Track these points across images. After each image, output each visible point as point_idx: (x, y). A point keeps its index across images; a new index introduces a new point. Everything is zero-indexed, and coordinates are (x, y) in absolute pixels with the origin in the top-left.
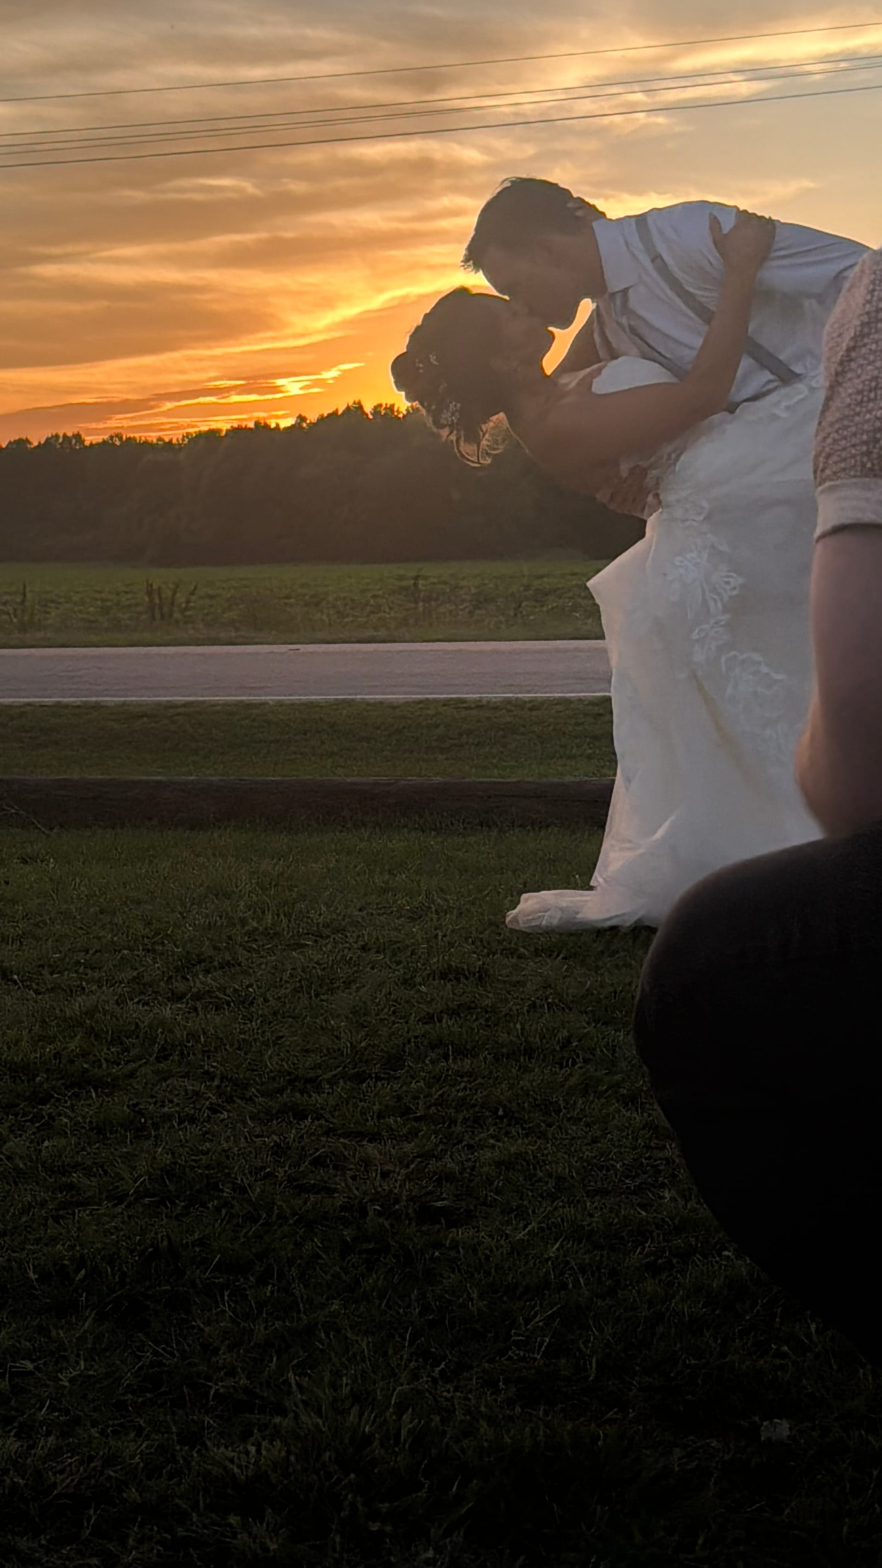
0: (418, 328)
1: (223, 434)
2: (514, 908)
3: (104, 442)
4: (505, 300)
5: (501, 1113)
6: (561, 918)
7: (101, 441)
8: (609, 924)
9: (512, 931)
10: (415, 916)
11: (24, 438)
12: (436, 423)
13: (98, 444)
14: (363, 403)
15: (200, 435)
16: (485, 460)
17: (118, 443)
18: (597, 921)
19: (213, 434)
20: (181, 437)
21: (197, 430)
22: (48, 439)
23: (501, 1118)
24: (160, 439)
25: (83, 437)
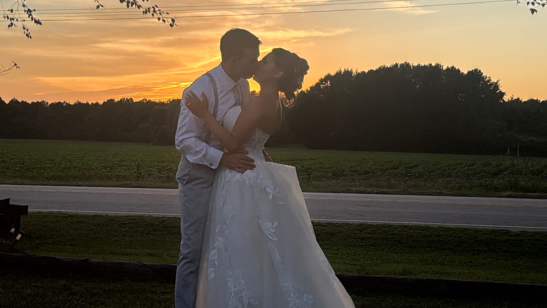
3: (140, 101)
11: (113, 99)
15: (174, 100)
17: (145, 102)
20: (167, 101)
22: (121, 100)
24: (160, 101)
25: (133, 99)
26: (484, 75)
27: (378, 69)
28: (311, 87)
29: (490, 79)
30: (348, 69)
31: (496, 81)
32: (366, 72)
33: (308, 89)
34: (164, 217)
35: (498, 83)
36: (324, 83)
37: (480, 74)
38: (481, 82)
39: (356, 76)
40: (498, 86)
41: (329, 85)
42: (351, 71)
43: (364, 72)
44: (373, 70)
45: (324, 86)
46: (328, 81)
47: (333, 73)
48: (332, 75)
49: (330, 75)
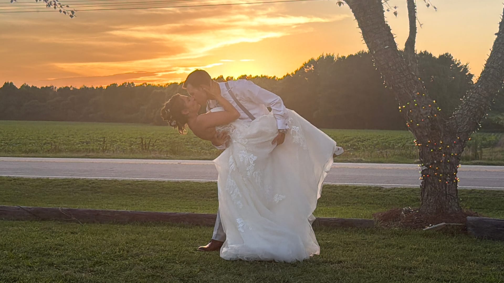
1: (179, 84)
7: (140, 85)
11: (115, 83)
14: (223, 76)
15: (171, 84)
17: (145, 86)
19: (176, 84)
20: (165, 85)
22: (123, 84)
24: (159, 85)
25: (134, 83)
26: (453, 58)
27: (357, 54)
28: (296, 71)
29: (460, 62)
30: (330, 54)
31: (465, 64)
32: (346, 57)
33: (293, 73)
34: (97, 180)
35: (467, 66)
36: (308, 67)
37: (450, 57)
38: (451, 65)
39: (337, 61)
40: (467, 69)
41: (313, 69)
42: (333, 56)
43: (344, 57)
44: (353, 55)
45: (308, 69)
46: (312, 65)
47: (316, 58)
48: (315, 60)
49: (313, 59)
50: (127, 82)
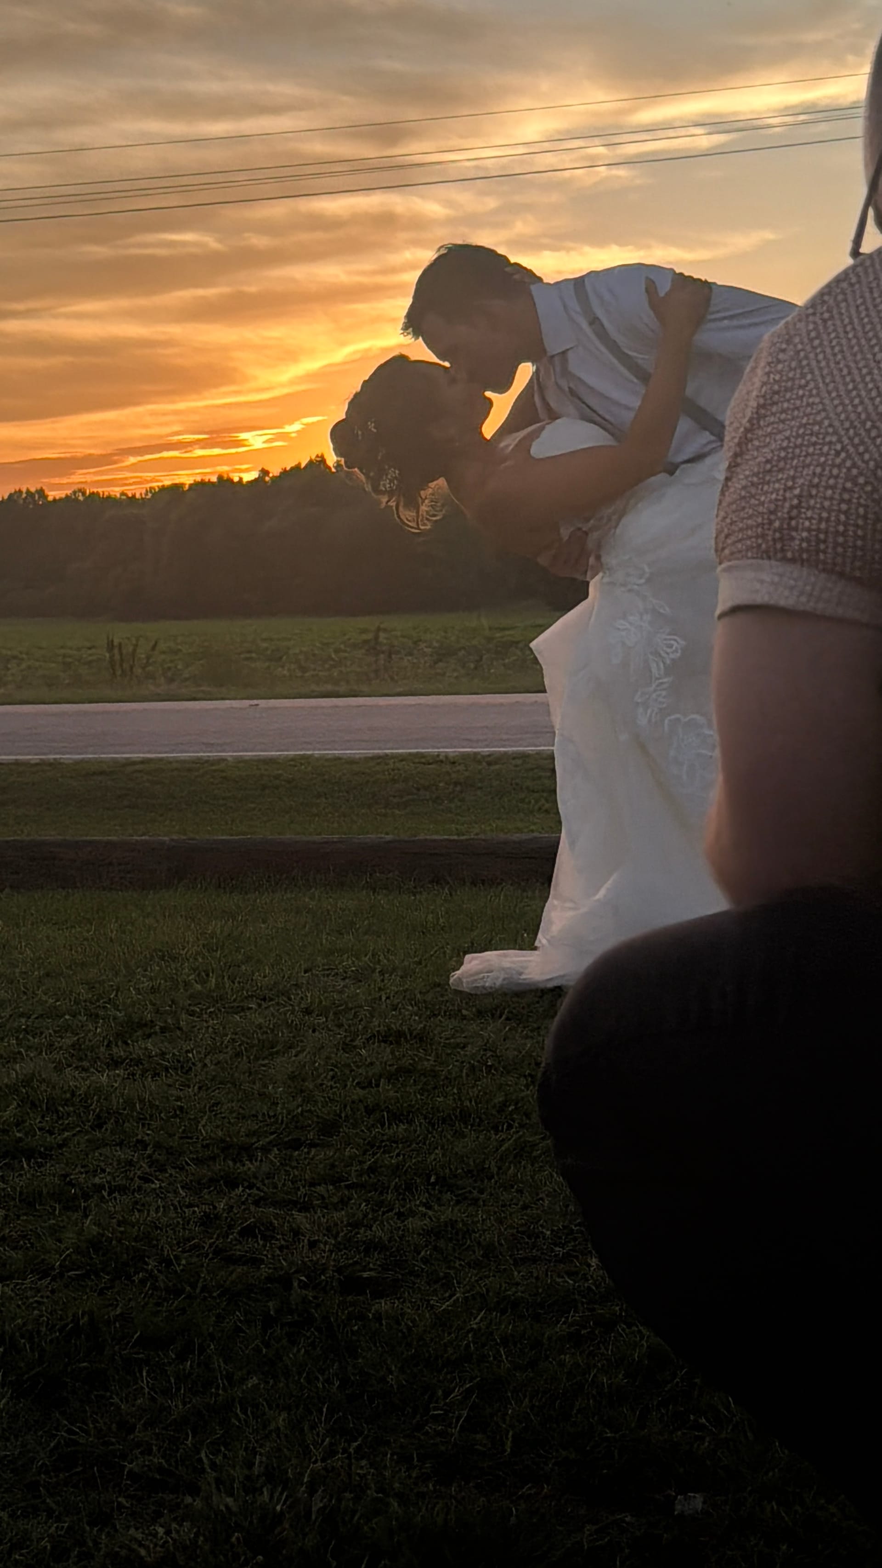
0: (356, 395)
1: (187, 487)
2: (458, 969)
3: (67, 496)
4: (444, 367)
5: (433, 1180)
6: (504, 979)
7: (63, 496)
8: (550, 985)
9: (457, 992)
10: (359, 978)
12: (376, 490)
13: (61, 500)
14: (326, 457)
15: (163, 489)
16: (425, 525)
17: (81, 498)
18: (539, 982)
19: (176, 488)
20: (144, 491)
21: (160, 484)
22: (11, 495)
23: (434, 1184)
24: (123, 494)
25: (46, 493)
50: (24, 490)
